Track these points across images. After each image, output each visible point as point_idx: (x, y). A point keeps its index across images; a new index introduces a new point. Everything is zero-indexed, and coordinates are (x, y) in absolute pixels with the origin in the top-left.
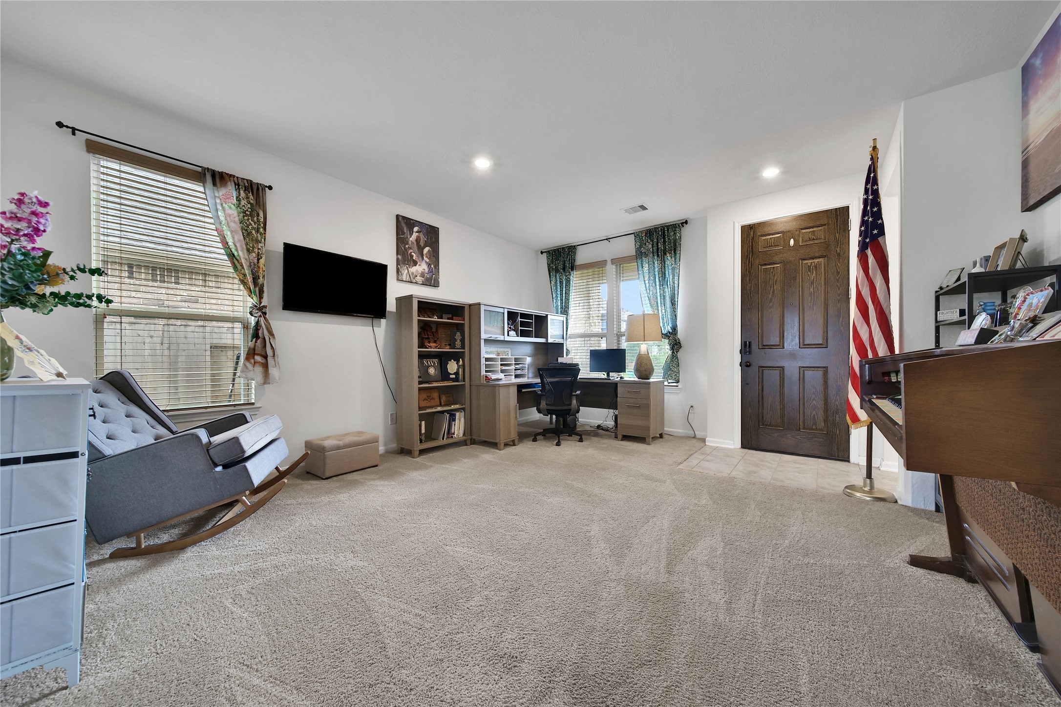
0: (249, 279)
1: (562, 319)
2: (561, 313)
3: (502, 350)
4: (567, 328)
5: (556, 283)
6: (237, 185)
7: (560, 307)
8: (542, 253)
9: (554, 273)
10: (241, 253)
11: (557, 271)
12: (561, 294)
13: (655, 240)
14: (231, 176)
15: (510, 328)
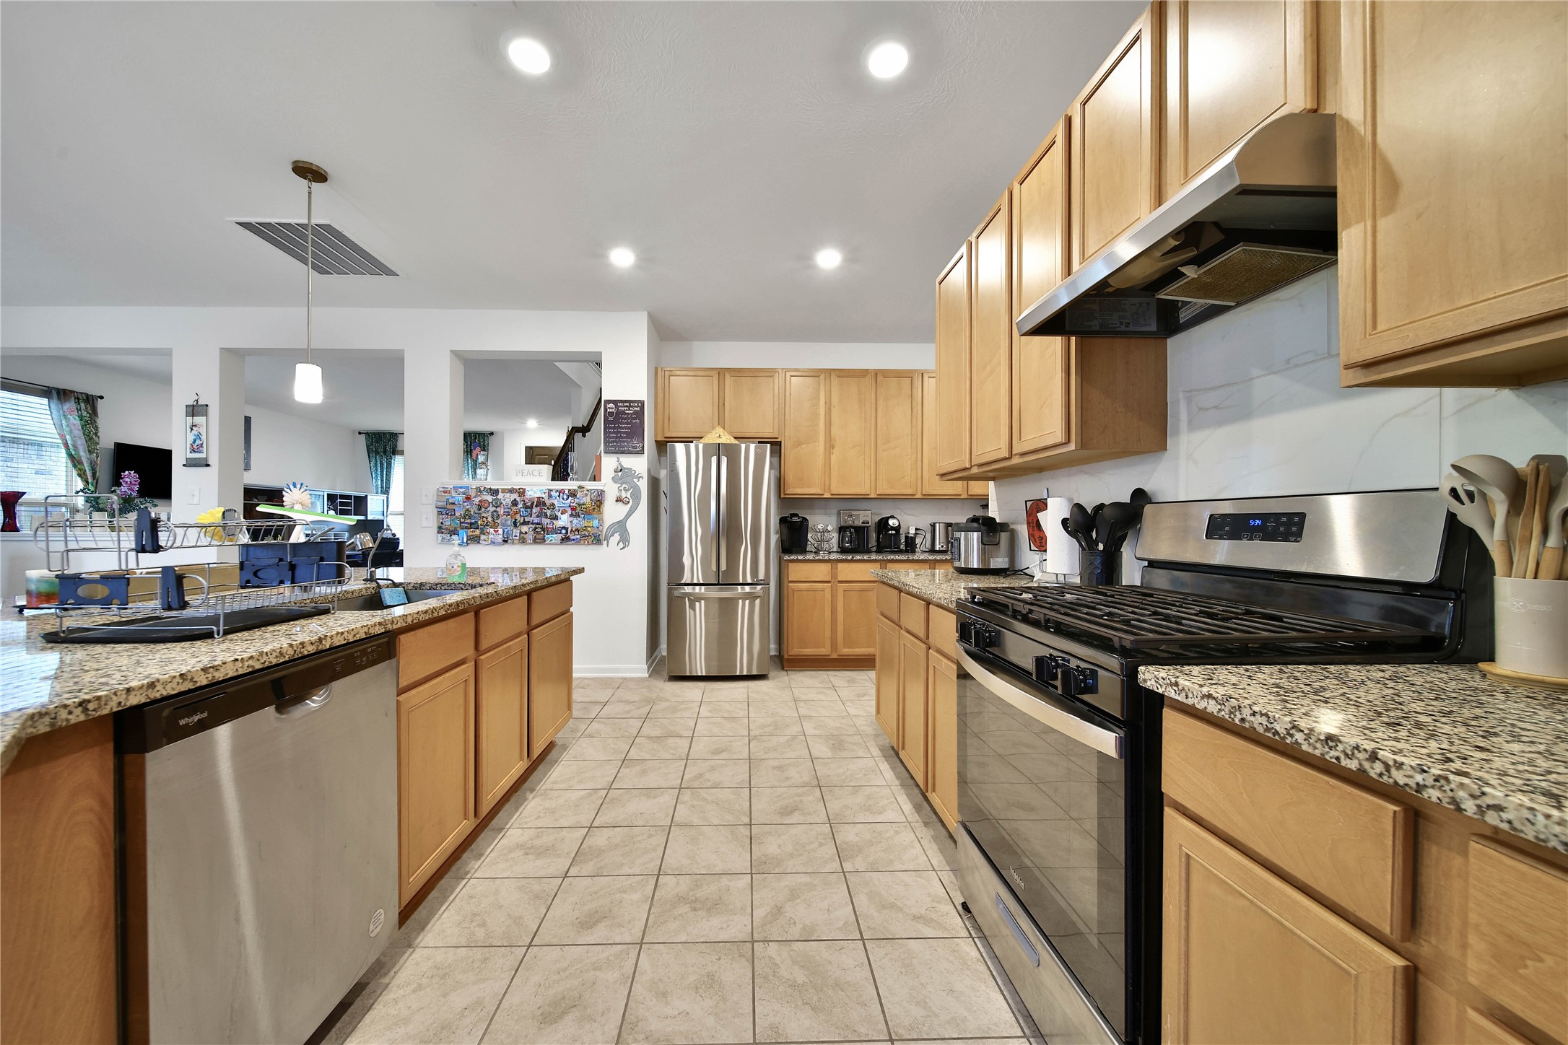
0: (89, 473)
1: (382, 498)
2: (382, 493)
3: (318, 526)
4: (388, 506)
5: (376, 464)
6: (78, 400)
7: (380, 486)
8: (360, 433)
9: (374, 455)
10: (82, 453)
11: (377, 453)
12: (382, 476)
13: (469, 443)
14: (72, 392)
15: (329, 508)
